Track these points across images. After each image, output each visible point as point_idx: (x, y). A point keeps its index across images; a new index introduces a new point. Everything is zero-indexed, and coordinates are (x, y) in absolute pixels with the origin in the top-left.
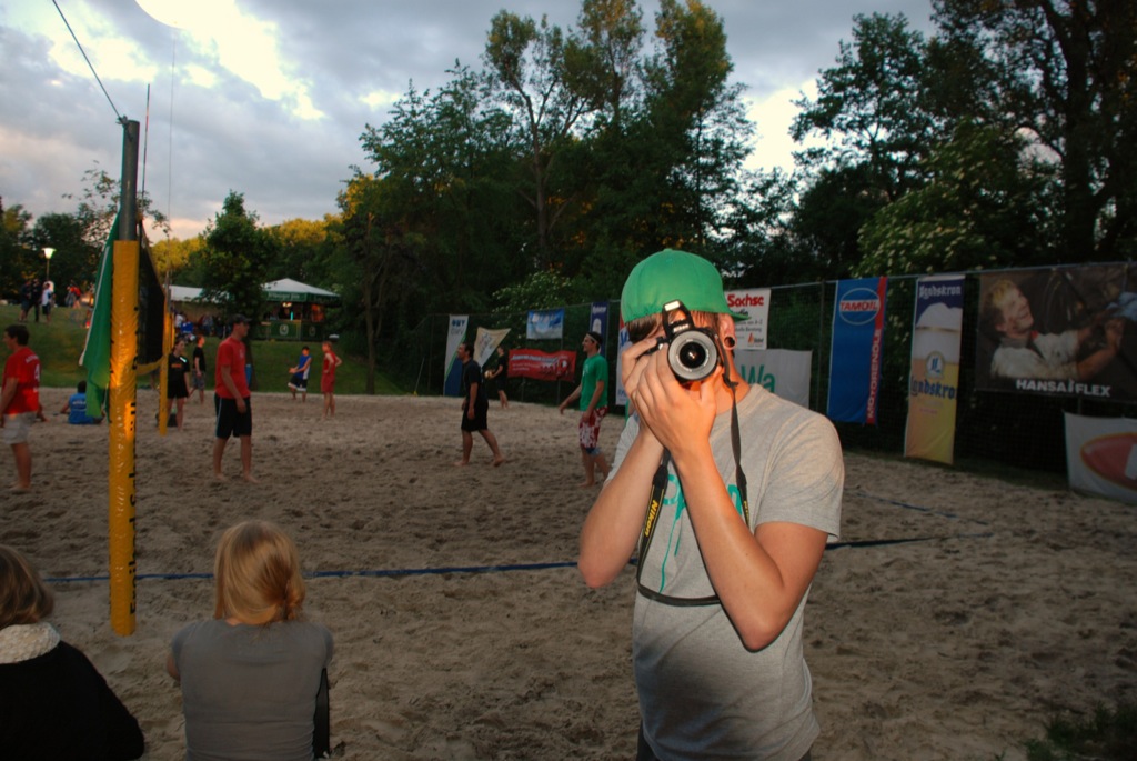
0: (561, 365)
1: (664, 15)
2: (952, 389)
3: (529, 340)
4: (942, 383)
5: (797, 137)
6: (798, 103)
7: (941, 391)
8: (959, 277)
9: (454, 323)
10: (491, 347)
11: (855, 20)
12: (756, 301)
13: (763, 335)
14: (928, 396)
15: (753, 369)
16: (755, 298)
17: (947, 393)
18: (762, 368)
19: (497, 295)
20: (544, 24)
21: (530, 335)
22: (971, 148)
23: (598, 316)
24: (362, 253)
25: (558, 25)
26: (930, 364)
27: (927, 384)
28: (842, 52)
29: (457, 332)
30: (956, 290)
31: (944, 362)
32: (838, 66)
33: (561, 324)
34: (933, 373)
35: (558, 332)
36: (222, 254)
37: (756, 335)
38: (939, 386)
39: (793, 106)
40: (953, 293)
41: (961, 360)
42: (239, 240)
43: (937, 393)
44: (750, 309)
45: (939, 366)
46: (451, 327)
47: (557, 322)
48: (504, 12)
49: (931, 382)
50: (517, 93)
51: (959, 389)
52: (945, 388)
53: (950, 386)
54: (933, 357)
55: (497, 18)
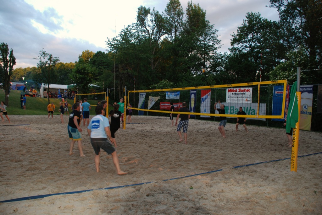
0: (180, 106)
1: (189, 9)
2: (310, 113)
3: (167, 100)
4: (308, 111)
5: (232, 45)
6: (232, 36)
7: (307, 113)
8: (312, 86)
9: (141, 95)
10: (154, 101)
11: (247, 14)
12: (248, 91)
13: (251, 99)
14: (303, 115)
15: (247, 108)
16: (247, 90)
17: (309, 114)
18: (250, 107)
19: (150, 87)
20: (154, 10)
21: (167, 98)
22: (301, 53)
23: (193, 93)
24: (118, 75)
25: (158, 11)
26: (304, 107)
27: (303, 111)
28: (244, 22)
29: (142, 97)
30: (311, 89)
31: (308, 107)
32: (242, 26)
33: (179, 95)
34: (305, 109)
35: (178, 98)
36: (81, 76)
37: (249, 99)
38: (306, 112)
39: (231, 36)
40: (310, 90)
41: (313, 106)
42: (86, 71)
43: (306, 114)
44: (247, 93)
45: (307, 107)
46: (140, 96)
47: (178, 95)
48: (142, 7)
49: (304, 111)
50: (145, 29)
51: (312, 113)
52: (308, 113)
53: (310, 112)
54: (304, 105)
55: (140, 8)
